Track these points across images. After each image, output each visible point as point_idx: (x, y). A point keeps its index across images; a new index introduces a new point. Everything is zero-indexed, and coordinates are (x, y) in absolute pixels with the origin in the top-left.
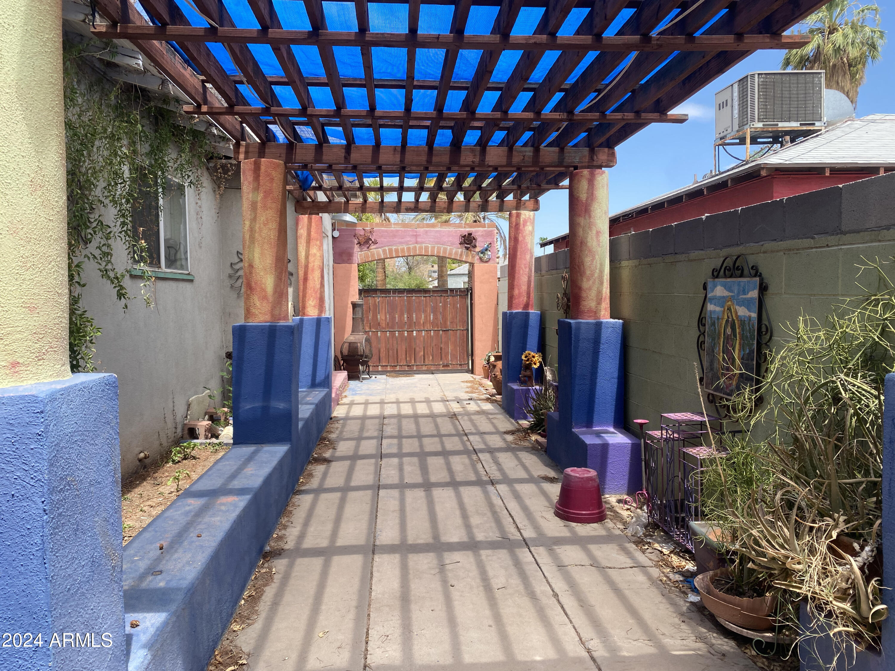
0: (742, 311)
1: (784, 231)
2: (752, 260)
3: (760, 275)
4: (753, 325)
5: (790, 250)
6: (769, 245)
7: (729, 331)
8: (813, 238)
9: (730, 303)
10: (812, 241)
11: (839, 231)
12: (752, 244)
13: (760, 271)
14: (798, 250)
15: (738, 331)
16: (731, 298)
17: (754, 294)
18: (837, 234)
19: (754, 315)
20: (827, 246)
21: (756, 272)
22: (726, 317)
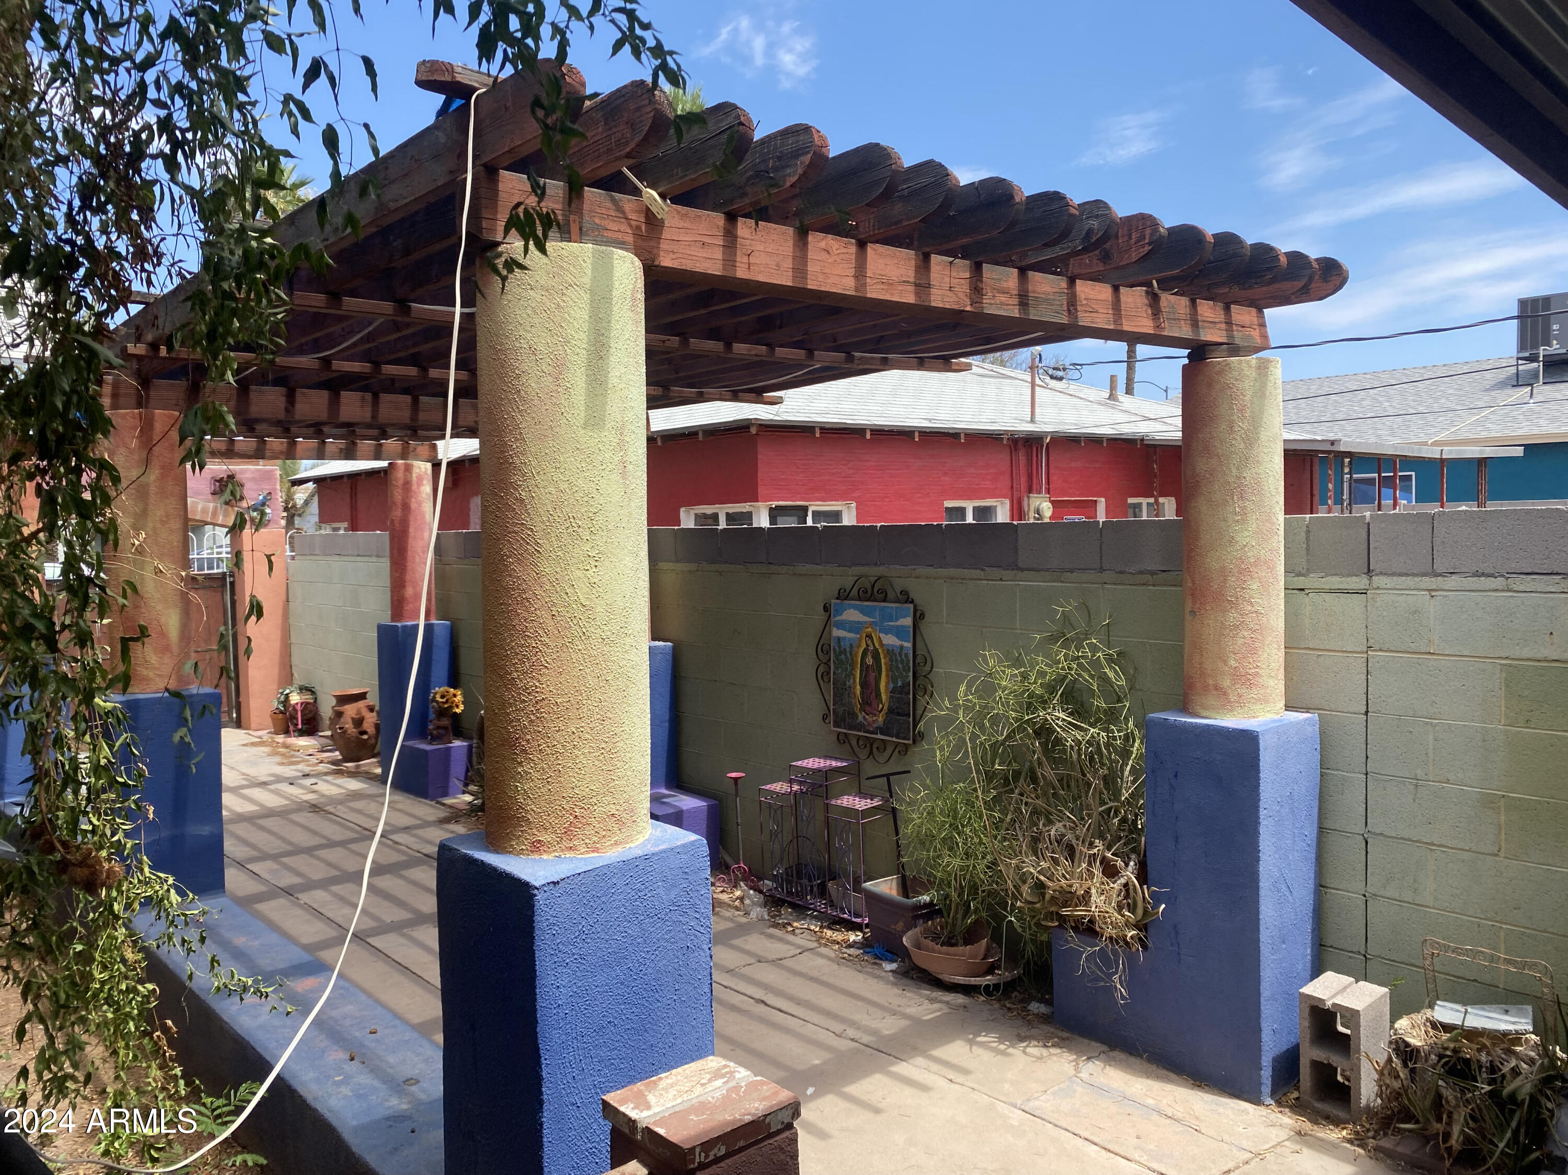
0: (890, 640)
1: (945, 558)
2: (899, 584)
3: (912, 602)
4: (906, 655)
5: (952, 578)
6: (922, 570)
7: (869, 661)
8: (982, 570)
9: (870, 629)
10: (982, 573)
11: (1015, 567)
12: (898, 567)
13: (911, 596)
14: (963, 579)
15: (883, 661)
16: (872, 624)
17: (908, 621)
18: (1013, 570)
19: (908, 645)
20: (1001, 579)
21: (905, 598)
22: (864, 645)
